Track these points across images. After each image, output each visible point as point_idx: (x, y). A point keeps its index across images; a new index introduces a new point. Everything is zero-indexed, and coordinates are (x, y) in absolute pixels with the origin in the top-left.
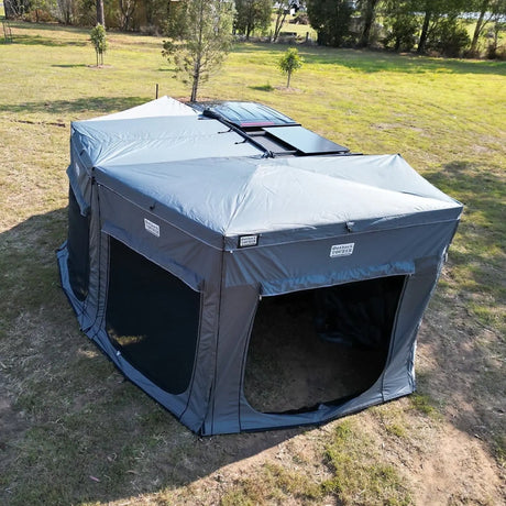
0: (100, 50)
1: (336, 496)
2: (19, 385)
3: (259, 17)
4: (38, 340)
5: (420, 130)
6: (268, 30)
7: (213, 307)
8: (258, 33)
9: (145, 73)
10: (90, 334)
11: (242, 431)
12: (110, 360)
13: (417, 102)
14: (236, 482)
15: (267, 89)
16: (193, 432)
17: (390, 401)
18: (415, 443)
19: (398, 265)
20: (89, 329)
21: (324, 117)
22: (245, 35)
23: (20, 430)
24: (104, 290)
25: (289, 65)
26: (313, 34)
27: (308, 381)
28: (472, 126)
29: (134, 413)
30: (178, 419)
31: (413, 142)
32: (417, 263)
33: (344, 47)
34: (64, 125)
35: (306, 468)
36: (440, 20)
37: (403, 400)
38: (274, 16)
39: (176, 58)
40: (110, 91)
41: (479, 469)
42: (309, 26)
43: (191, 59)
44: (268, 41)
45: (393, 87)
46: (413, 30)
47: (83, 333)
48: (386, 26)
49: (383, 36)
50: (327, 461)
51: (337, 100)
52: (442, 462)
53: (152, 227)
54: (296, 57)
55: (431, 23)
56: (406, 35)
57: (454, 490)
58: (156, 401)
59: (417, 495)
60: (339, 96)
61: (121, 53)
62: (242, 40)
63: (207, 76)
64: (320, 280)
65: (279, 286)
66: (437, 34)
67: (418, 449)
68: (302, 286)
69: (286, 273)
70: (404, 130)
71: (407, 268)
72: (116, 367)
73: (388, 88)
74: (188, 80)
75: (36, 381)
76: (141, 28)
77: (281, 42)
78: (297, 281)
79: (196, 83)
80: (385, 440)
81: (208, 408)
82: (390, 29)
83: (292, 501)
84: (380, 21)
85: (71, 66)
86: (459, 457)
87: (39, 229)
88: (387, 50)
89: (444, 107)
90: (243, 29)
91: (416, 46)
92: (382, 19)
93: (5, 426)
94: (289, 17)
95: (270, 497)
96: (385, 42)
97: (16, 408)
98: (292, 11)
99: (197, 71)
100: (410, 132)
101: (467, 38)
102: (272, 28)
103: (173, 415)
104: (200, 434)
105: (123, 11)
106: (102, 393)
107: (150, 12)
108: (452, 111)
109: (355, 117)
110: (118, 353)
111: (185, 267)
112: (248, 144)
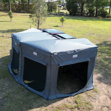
0: (11, 17)
1: (78, 108)
2: (4, 93)
3: (53, 8)
4: (6, 84)
5: (96, 35)
6: (56, 12)
7: (49, 69)
8: (54, 12)
9: (24, 23)
10: (19, 82)
11: (57, 98)
12: (25, 87)
13: (95, 29)
14: (56, 107)
15: (57, 26)
16: (46, 99)
17: (89, 90)
18: (94, 97)
19: (87, 59)
20: (19, 81)
21: (72, 33)
22: (50, 13)
23: (5, 102)
24: (23, 71)
25: (62, 20)
26: (68, 13)
27: (71, 88)
28: (108, 34)
29: (32, 97)
30: (42, 97)
31: (94, 38)
32: (90, 58)
33: (76, 15)
34: (4, 37)
35: (71, 104)
36: (100, 9)
37: (92, 90)
38: (58, 8)
39: (33, 19)
40: (15, 28)
41: (107, 101)
42: (67, 10)
43: (37, 19)
44: (56, 14)
45: (89, 25)
46: (94, 11)
47: (17, 82)
48: (87, 10)
49: (86, 13)
50: (76, 102)
51: (75, 29)
52: (100, 100)
53: (35, 54)
54: (64, 18)
55: (98, 9)
56: (92, 12)
57: (102, 105)
58: (37, 94)
59: (95, 106)
60: (76, 28)
61: (17, 18)
62: (50, 14)
63: (41, 23)
64: (71, 63)
65: (63, 64)
66: (100, 12)
67: (95, 98)
68: (67, 64)
69: (64, 61)
70: (92, 35)
71: (89, 60)
72: (26, 88)
73: (88, 26)
74: (36, 24)
75: (7, 92)
76: (21, 11)
77: (60, 15)
78: (66, 63)
79: (38, 25)
80: (88, 97)
81: (49, 93)
82: (88, 11)
83: (69, 110)
84: (85, 9)
85: (3, 22)
86: (103, 99)
87: (2, 61)
88: (88, 16)
89: (102, 30)
90: (50, 11)
91: (95, 15)
92: (85, 8)
93: (2, 101)
94: (62, 8)
95: (64, 109)
96: (87, 14)
97: (4, 98)
98: (62, 7)
99: (39, 22)
100: (93, 36)
101: (107, 13)
102: (57, 11)
103: (41, 96)
104: (48, 99)
105: (16, 7)
106: (24, 94)
107: (24, 7)
108: (104, 31)
109: (80, 33)
110: (27, 85)
111: (43, 61)
112: (54, 37)
